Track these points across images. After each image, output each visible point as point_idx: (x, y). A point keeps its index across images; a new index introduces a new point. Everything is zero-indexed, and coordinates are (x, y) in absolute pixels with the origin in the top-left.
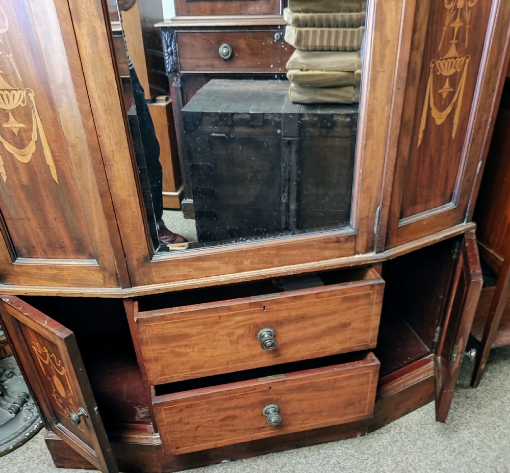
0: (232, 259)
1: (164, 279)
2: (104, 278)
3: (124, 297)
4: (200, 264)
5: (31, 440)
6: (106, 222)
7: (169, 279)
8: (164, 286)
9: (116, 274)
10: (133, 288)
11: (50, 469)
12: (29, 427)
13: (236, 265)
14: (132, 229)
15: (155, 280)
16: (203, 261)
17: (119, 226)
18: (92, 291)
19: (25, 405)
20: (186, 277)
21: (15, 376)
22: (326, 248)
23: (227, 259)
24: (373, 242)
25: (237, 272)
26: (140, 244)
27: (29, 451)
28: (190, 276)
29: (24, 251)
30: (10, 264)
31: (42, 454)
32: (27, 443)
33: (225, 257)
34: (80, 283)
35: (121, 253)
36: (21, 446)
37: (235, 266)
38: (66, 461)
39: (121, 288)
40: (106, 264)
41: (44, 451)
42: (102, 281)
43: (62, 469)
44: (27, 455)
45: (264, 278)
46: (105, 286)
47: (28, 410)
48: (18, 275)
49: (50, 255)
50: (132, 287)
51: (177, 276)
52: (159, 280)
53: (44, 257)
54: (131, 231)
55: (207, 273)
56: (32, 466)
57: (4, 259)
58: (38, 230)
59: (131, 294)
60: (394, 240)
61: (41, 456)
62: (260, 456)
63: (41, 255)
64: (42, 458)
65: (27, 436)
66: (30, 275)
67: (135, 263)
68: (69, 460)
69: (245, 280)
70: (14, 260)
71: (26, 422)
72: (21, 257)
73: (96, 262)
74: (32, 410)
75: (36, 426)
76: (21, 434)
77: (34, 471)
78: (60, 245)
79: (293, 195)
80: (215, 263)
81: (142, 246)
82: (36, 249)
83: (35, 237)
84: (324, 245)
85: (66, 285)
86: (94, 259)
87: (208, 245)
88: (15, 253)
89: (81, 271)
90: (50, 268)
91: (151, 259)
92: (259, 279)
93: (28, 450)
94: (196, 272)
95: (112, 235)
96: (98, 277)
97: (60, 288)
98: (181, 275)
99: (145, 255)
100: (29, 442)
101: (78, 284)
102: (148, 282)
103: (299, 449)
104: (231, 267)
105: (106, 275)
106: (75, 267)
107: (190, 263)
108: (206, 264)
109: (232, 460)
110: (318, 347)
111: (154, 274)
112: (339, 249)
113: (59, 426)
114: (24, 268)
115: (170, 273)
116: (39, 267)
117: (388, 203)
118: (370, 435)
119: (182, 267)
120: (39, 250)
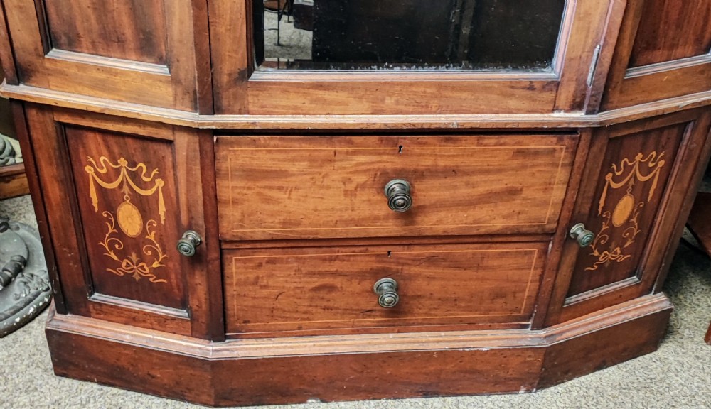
0: (368, 93)
1: (264, 109)
2: (176, 96)
3: (201, 127)
4: (320, 93)
5: (21, 329)
6: (192, 11)
7: (271, 110)
8: (262, 119)
9: (195, 92)
10: (215, 116)
11: (45, 376)
12: (21, 308)
13: (373, 103)
14: (228, 27)
15: (251, 108)
16: (325, 90)
17: (210, 20)
18: (154, 112)
19: (20, 275)
20: (296, 111)
21: (9, 230)
22: (511, 96)
23: (362, 93)
24: (584, 96)
25: (372, 114)
26: (236, 52)
27: (16, 345)
28: (302, 110)
29: (64, 39)
30: (40, 56)
31: (36, 352)
32: (15, 333)
33: (359, 88)
34: (139, 98)
35: (207, 61)
36: (6, 335)
37: (371, 104)
38: (71, 367)
39: (197, 114)
40: (182, 75)
41: (39, 348)
42: (171, 99)
43: (63, 379)
44: (13, 351)
45: (412, 127)
46: (174, 106)
47: (22, 284)
48: (48, 73)
49: (101, 50)
50: (214, 114)
51: (283, 107)
52: (256, 109)
53: (92, 52)
54: (226, 30)
55: (327, 106)
56: (19, 368)
57: (32, 48)
58: (90, 11)
59: (212, 124)
60: (615, 97)
61: (34, 355)
62: (367, 401)
63: (88, 49)
64: (35, 358)
65: (17, 323)
66: (65, 77)
67: (225, 79)
68: (77, 366)
69: (383, 127)
70: (47, 51)
71: (19, 301)
72: (59, 47)
73: (167, 69)
74: (29, 285)
75: (32, 310)
76: (8, 317)
77: (20, 375)
78: (118, 39)
79: (469, 13)
80: (342, 96)
81: (240, 56)
82: (82, 39)
83: (83, 21)
84: (510, 91)
85: (117, 97)
86: (164, 64)
87: (336, 67)
88: (49, 40)
89: (142, 80)
90: (98, 69)
91: (249, 76)
92: (405, 127)
93: (15, 343)
94: (313, 105)
95: (197, 32)
96: (167, 91)
97: (108, 101)
98: (289, 107)
99: (242, 69)
100: (19, 332)
101: (135, 99)
102: (240, 110)
103: (427, 399)
104: (366, 105)
105: (180, 90)
106: (136, 73)
107: (306, 91)
108: (328, 95)
109: (323, 401)
110: (470, 219)
111: (250, 99)
112: (531, 99)
113: (97, 296)
114: (59, 66)
115: (274, 101)
116: (82, 67)
117: (613, 41)
118: (541, 393)
119: (292, 95)
120: (85, 41)
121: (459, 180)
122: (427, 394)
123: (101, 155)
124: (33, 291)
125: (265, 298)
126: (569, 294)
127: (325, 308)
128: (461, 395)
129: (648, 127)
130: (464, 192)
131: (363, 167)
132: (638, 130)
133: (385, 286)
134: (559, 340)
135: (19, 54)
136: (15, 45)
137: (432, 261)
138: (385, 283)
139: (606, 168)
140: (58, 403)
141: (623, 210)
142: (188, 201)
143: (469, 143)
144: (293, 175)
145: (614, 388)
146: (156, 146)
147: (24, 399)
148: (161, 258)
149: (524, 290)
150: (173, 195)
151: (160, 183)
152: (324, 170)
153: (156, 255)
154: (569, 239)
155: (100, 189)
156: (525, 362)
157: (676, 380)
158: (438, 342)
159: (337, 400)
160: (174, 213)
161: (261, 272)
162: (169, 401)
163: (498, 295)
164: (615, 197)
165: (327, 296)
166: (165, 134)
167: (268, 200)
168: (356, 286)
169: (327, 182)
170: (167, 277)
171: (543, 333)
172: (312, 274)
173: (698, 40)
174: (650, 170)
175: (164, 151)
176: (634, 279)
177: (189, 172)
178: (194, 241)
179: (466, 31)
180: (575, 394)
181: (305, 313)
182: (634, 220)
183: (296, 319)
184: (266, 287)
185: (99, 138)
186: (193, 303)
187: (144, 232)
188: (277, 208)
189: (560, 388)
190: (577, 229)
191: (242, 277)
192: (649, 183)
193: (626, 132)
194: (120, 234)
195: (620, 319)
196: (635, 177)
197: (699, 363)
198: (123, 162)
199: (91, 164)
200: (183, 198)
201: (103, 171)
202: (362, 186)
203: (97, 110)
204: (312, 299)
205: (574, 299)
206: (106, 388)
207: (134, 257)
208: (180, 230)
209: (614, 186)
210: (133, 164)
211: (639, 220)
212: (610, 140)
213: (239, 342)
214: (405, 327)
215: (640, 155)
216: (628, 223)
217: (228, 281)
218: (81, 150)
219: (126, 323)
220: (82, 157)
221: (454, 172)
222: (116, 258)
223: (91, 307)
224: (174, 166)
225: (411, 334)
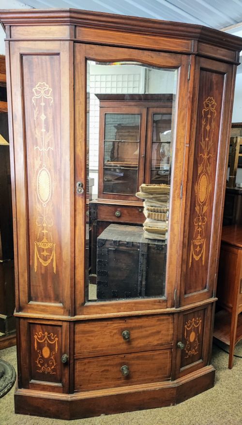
0: (116, 307)
1: (88, 313)
2: (64, 312)
3: (71, 320)
4: (103, 308)
6: (70, 289)
7: (90, 313)
8: (88, 316)
9: (69, 310)
10: (75, 317)
17: (75, 291)
20: (97, 313)
22: (155, 305)
23: (114, 307)
24: (174, 303)
25: (118, 312)
26: (81, 298)
28: (99, 313)
29: (34, 298)
30: (27, 303)
34: (54, 313)
35: (74, 301)
38: (21, 409)
39: (70, 317)
40: (66, 306)
43: (18, 415)
45: (129, 315)
46: (63, 315)
48: (28, 308)
49: (44, 300)
51: (94, 312)
52: (86, 313)
54: (79, 293)
55: (105, 312)
57: (25, 301)
58: (42, 290)
59: (74, 319)
60: (183, 303)
63: (40, 301)
65: (1, 395)
66: (33, 309)
67: (78, 306)
68: (23, 408)
69: (121, 316)
70: (29, 302)
72: (32, 301)
78: (49, 297)
79: (144, 277)
80: (109, 308)
83: (40, 293)
84: (154, 303)
86: (61, 303)
87: (107, 300)
88: (30, 299)
89: (55, 308)
90: (42, 306)
94: (101, 311)
95: (71, 294)
96: (62, 311)
99: (83, 303)
102: (82, 314)
104: (116, 310)
105: (65, 310)
106: (54, 306)
108: (105, 308)
109: (106, 415)
110: (147, 342)
111: (84, 311)
112: (160, 305)
113: (32, 381)
114: (32, 306)
115: (91, 311)
116: (38, 305)
117: (179, 288)
118: (178, 405)
119: (96, 309)
120: (40, 299)
121: (143, 330)
122: (140, 409)
123: (40, 332)
124: (7, 383)
125: (87, 376)
126: (181, 367)
127: (106, 378)
128: (152, 408)
129: (194, 311)
130: (145, 333)
131: (116, 328)
132: (191, 312)
133: (124, 368)
134: (181, 384)
135: (21, 303)
136: (20, 301)
137: (138, 358)
138: (124, 367)
139: (184, 324)
140: (16, 423)
141: (192, 337)
142: (65, 344)
143: (145, 319)
144: (95, 332)
145: (201, 401)
146: (57, 327)
147: (5, 423)
148: (55, 364)
149: (167, 366)
150: (60, 343)
151: (57, 339)
152: (104, 329)
153: (53, 364)
154: (178, 347)
155: (38, 343)
156: (171, 393)
157: (221, 397)
158: (142, 388)
159: (111, 414)
160: (60, 349)
161: (86, 367)
162: (54, 419)
163: (159, 369)
164: (189, 333)
165: (106, 374)
166: (60, 323)
167: (88, 340)
168: (115, 369)
169: (105, 333)
170: (56, 371)
171: (175, 382)
172: (102, 366)
173: (202, 286)
174: (198, 323)
175: (59, 329)
176: (201, 361)
177: (66, 335)
178: (66, 357)
179: (144, 283)
180: (189, 405)
181: (99, 380)
182: (197, 340)
183: (96, 383)
184: (87, 372)
185: (40, 326)
186: (64, 380)
187: (50, 356)
188: (91, 342)
189: (184, 403)
190: (180, 344)
191: (80, 369)
192: (198, 328)
193: (188, 312)
194: (43, 357)
195: (199, 375)
196: (193, 326)
197: (228, 390)
198: (46, 333)
199: (36, 335)
200: (63, 343)
201: (40, 337)
202: (115, 334)
203: (41, 318)
204: (102, 375)
205: (183, 369)
206: (32, 417)
207: (46, 365)
208: (62, 354)
209: (188, 329)
210: (49, 334)
211: (198, 340)
212: (184, 315)
213: (78, 393)
214: (132, 383)
215: (194, 319)
216: (195, 341)
217: (76, 371)
218: (34, 330)
219: (41, 390)
220: (34, 333)
221: (141, 327)
222: (40, 366)
223: (30, 385)
224: (62, 334)
225: (133, 386)
